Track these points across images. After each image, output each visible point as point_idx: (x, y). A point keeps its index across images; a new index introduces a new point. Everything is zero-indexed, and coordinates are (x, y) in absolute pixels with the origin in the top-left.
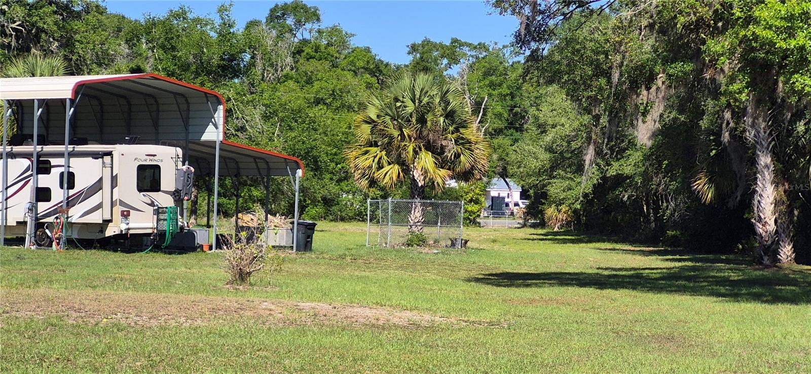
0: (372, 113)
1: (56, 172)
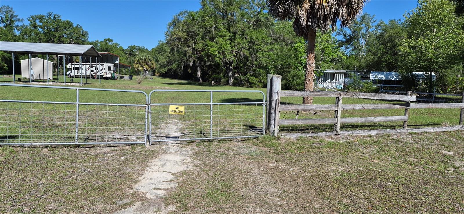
0: (137, 59)
1: (94, 67)
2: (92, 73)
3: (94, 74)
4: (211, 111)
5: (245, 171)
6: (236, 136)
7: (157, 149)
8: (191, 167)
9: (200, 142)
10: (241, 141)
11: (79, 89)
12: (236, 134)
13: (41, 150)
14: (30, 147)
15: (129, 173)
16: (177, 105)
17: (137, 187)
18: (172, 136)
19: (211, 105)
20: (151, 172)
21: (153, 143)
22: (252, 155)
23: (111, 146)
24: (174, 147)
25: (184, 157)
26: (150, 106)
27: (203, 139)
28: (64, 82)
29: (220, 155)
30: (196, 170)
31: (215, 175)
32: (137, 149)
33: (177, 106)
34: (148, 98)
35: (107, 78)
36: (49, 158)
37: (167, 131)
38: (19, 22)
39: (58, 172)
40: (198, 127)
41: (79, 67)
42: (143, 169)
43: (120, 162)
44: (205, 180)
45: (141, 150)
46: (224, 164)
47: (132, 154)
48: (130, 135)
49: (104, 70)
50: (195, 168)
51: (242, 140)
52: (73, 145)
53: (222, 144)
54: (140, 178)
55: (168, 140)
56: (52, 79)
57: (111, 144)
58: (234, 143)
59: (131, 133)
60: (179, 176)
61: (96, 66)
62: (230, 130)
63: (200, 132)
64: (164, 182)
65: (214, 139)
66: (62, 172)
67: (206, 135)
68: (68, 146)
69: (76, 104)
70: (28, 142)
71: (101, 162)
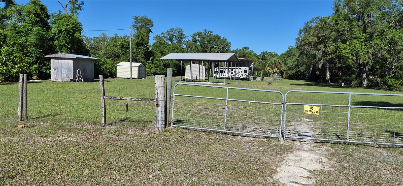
0: (269, 63)
1: (234, 71)
2: (232, 75)
3: (233, 76)
4: (349, 114)
5: (392, 182)
6: (377, 142)
7: (291, 145)
8: (327, 168)
9: (334, 144)
10: (384, 148)
11: (229, 88)
12: (377, 140)
13: (200, 133)
14: (193, 130)
15: (269, 163)
16: (312, 105)
17: (276, 177)
18: (304, 134)
19: (349, 108)
20: (287, 166)
21: (287, 139)
22: (399, 166)
23: (250, 137)
24: (307, 145)
25: (318, 157)
26: (285, 104)
27: (338, 141)
28: (213, 82)
29: (359, 160)
30: (333, 171)
32: (272, 142)
33: (312, 107)
34: (284, 98)
35: (243, 79)
36: (206, 140)
37: (299, 128)
38: (186, 38)
39: (213, 152)
40: (331, 128)
41: (223, 71)
42: (280, 161)
43: (259, 151)
44: (345, 183)
45: (277, 143)
46: (365, 171)
47: (269, 146)
48: (265, 128)
49: (241, 72)
50: (333, 169)
51: (384, 146)
52: (222, 132)
53: (360, 149)
54: (279, 169)
55: (300, 137)
56: (204, 80)
57: (250, 135)
58: (375, 149)
59: (267, 127)
60: (315, 175)
61: (235, 69)
62: (368, 134)
63: (334, 133)
64: (301, 177)
65: (350, 143)
66: (216, 152)
67: (341, 137)
68: (218, 132)
69: (226, 100)
70: (192, 126)
71: (244, 149)
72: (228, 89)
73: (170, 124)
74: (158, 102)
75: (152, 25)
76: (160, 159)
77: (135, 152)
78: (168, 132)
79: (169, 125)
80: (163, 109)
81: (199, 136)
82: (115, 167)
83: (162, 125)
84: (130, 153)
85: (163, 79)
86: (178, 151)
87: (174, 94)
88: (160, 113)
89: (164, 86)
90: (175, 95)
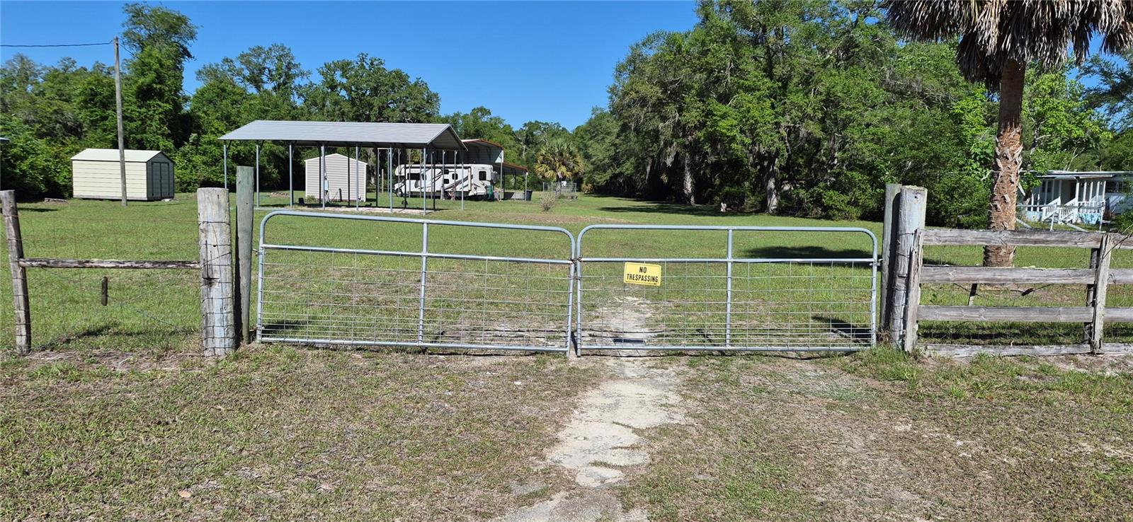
0: (543, 152)
1: (451, 174)
2: (446, 186)
3: (450, 190)
4: (729, 280)
5: (824, 438)
6: (793, 345)
7: (594, 367)
8: (679, 418)
9: (698, 356)
10: (809, 359)
11: (428, 224)
12: (794, 341)
13: (349, 356)
14: (326, 349)
15: (536, 419)
16: (643, 262)
17: (553, 455)
18: (628, 336)
19: (729, 265)
20: (584, 422)
21: (584, 352)
22: (840, 399)
23: (492, 355)
24: (633, 365)
25: (659, 392)
26: (578, 263)
27: (707, 348)
28: (389, 208)
29: (753, 394)
30: (693, 426)
31: (745, 443)
32: (548, 363)
33: (643, 265)
34: (576, 245)
35: (476, 198)
36: (365, 373)
37: (615, 324)
38: (302, 78)
39: (385, 406)
40: (691, 319)
41: (418, 174)
42: (566, 412)
43: (513, 392)
44: (719, 453)
45: (559, 366)
46: (765, 417)
47: (540, 376)
48: (532, 329)
49: (471, 179)
50: (691, 420)
51: (810, 355)
52: (412, 347)
53: (757, 365)
54: (561, 435)
55: (619, 345)
56: (365, 200)
57: (491, 349)
58: (790, 362)
59: (535, 325)
60: (650, 438)
61: (453, 170)
62: (776, 328)
63: (698, 330)
64: (616, 448)
65: (735, 351)
66: (393, 407)
67: (713, 338)
68: (402, 350)
69: (420, 256)
70: (322, 338)
71: (473, 390)
72: (425, 225)
73: (252, 335)
74: (210, 271)
75: (192, 36)
76: (219, 441)
77: (135, 427)
78: (246, 360)
79: (249, 339)
80: (228, 290)
81: (344, 365)
82: (65, 480)
83: (227, 339)
84: (118, 432)
85: (223, 199)
86: (276, 412)
87: (261, 244)
88: (217, 305)
89: (226, 220)
90: (266, 248)
